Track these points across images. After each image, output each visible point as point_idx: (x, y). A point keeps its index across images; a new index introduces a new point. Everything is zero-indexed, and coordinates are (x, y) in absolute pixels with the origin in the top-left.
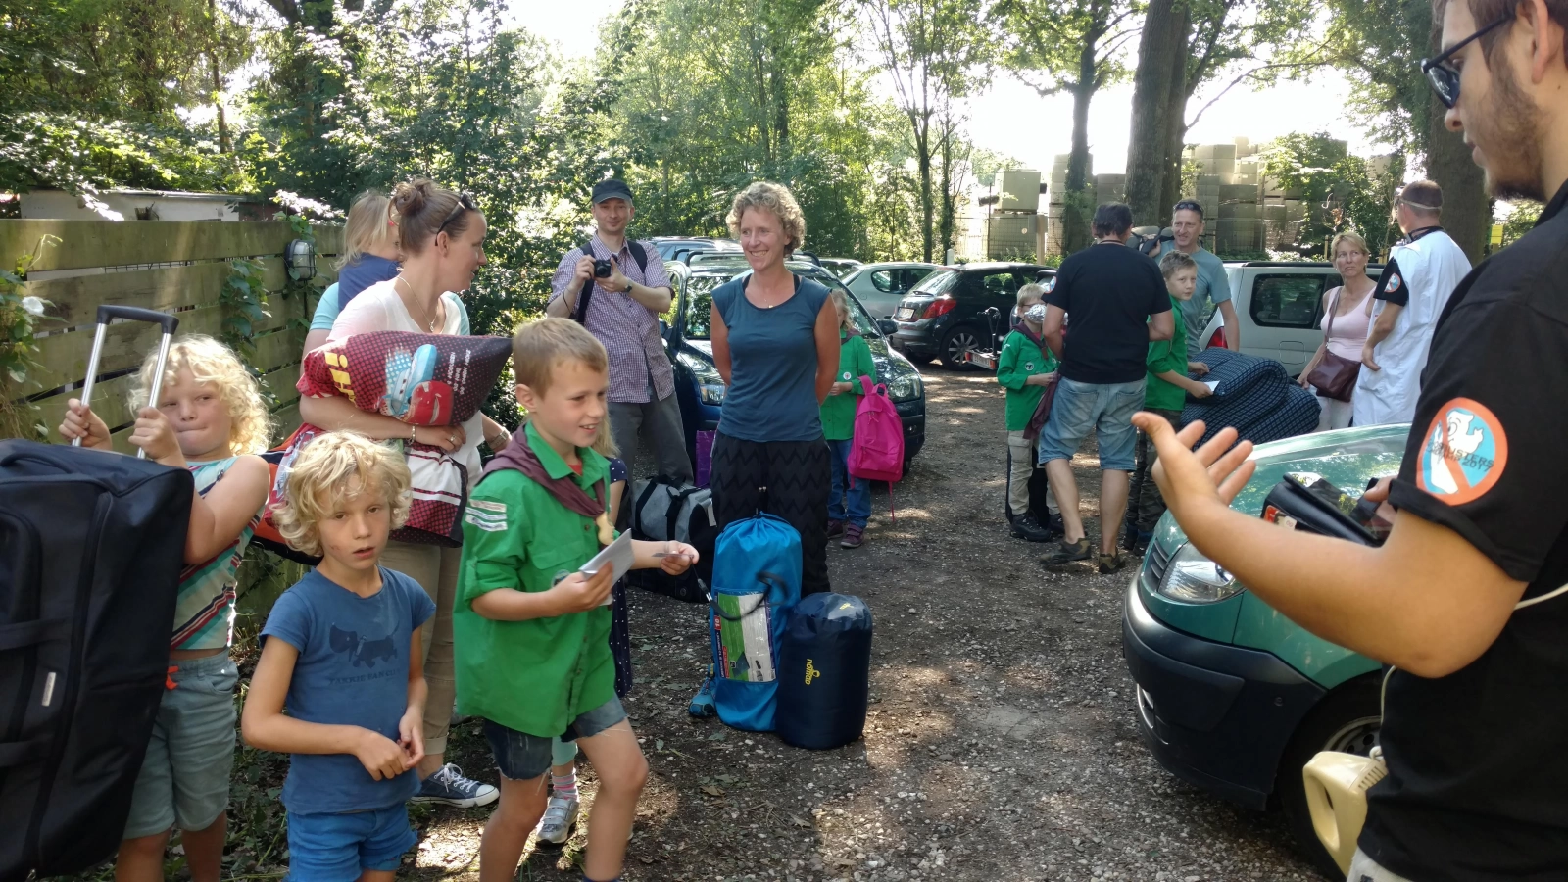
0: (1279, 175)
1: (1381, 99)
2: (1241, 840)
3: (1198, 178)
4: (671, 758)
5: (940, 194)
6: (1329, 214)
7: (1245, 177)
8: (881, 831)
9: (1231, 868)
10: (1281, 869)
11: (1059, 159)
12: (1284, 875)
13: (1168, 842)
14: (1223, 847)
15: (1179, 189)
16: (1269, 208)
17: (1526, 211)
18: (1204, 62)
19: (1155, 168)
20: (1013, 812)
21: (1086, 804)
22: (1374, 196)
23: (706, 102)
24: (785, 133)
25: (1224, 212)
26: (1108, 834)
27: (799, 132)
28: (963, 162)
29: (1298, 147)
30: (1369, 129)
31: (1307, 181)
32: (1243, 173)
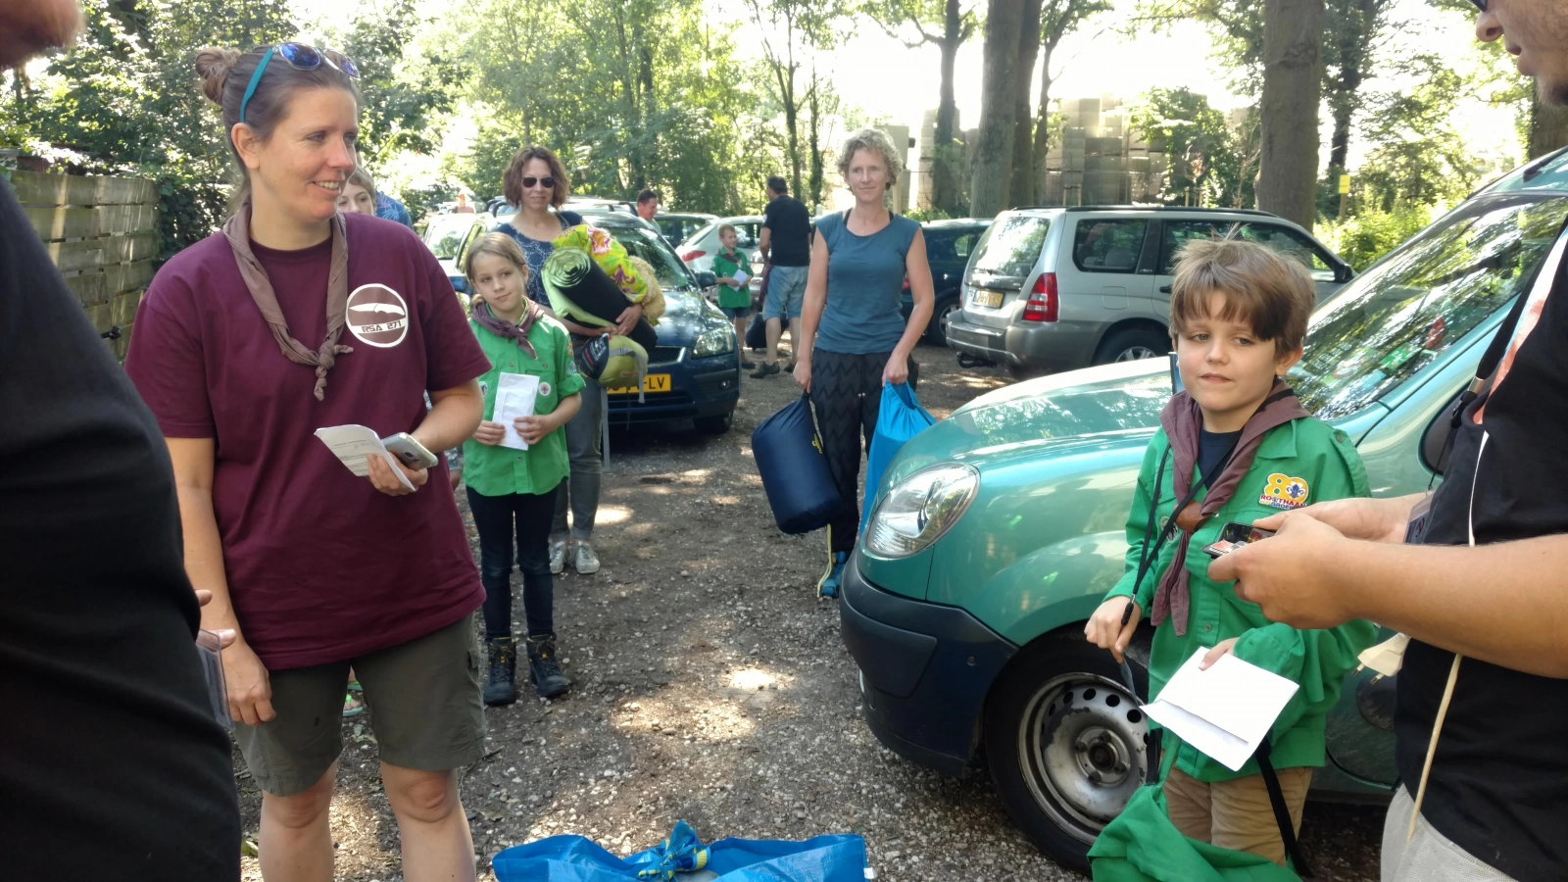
0: (1142, 128)
1: (1239, 53)
2: (957, 808)
3: (1064, 130)
4: (365, 747)
5: (809, 150)
6: (1189, 165)
7: (1110, 129)
8: (574, 817)
9: (938, 839)
10: (990, 838)
11: (928, 114)
12: (992, 844)
13: (879, 814)
14: (936, 816)
15: (1045, 142)
16: (1134, 161)
17: (1375, 162)
18: (1067, 16)
19: (1007, 118)
20: (723, 789)
21: (805, 776)
22: (1232, 148)
23: (565, 57)
24: (649, 86)
25: (1090, 165)
26: (817, 808)
27: (663, 86)
28: (831, 116)
29: (1159, 100)
30: (1227, 82)
31: (1168, 133)
32: (1108, 126)
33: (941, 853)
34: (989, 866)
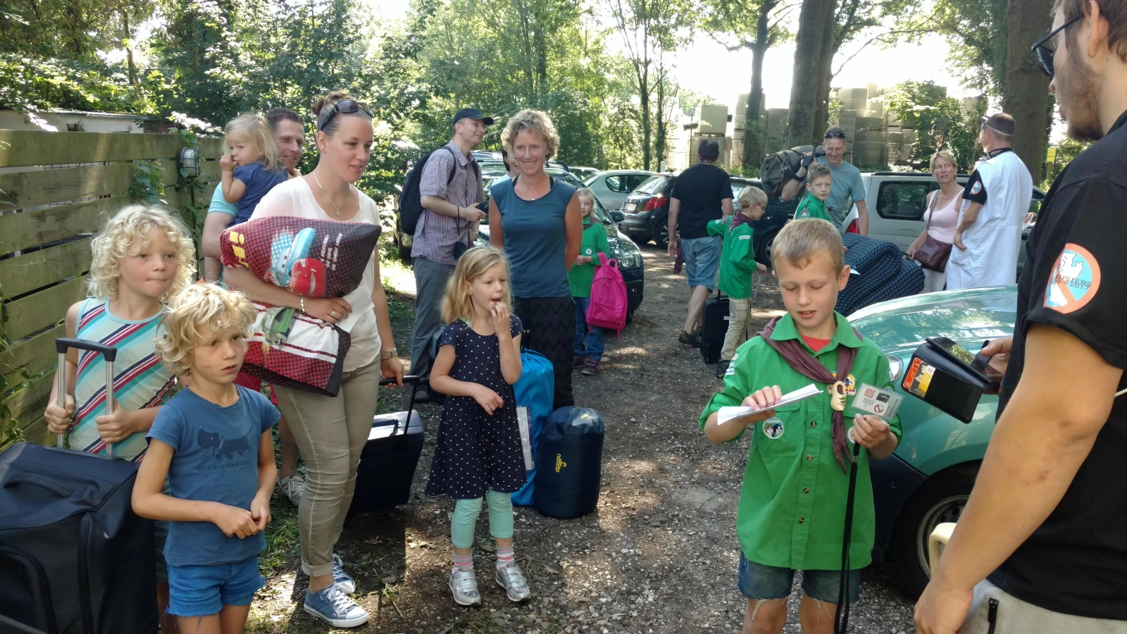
0: (898, 110)
1: (971, 57)
2: (865, 583)
3: (840, 112)
5: (656, 122)
6: (934, 139)
7: (874, 111)
8: (609, 577)
10: (892, 604)
11: (742, 97)
12: (895, 608)
15: (827, 119)
16: (891, 135)
18: (846, 28)
19: (810, 104)
20: (704, 563)
22: (965, 127)
23: (486, 52)
24: (544, 75)
25: (859, 137)
27: (554, 75)
28: (672, 98)
29: (912, 91)
30: (962, 79)
31: (917, 115)
32: (872, 109)
33: (862, 611)
34: (897, 622)
